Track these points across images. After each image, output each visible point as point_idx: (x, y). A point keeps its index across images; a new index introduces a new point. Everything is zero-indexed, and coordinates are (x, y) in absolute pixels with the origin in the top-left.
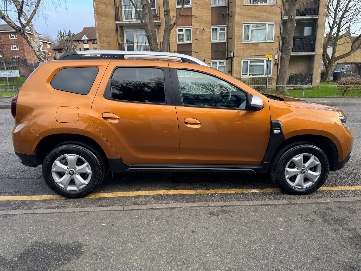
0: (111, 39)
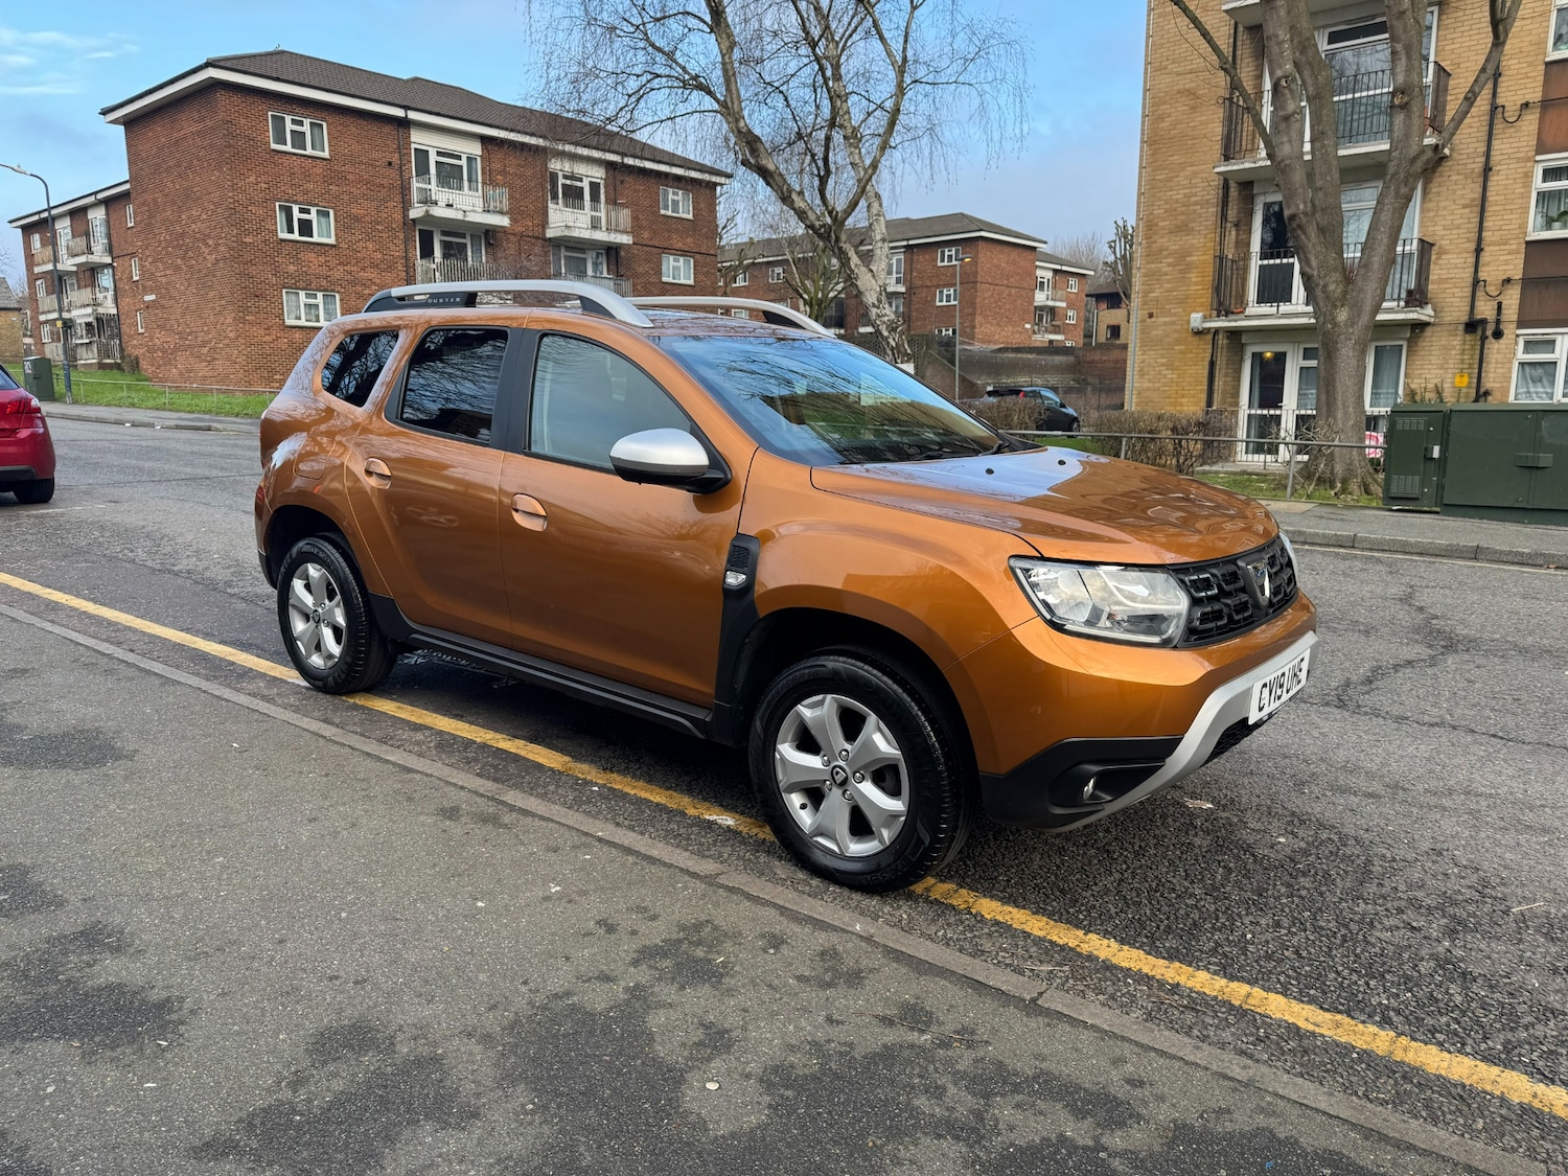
0: (1195, 241)
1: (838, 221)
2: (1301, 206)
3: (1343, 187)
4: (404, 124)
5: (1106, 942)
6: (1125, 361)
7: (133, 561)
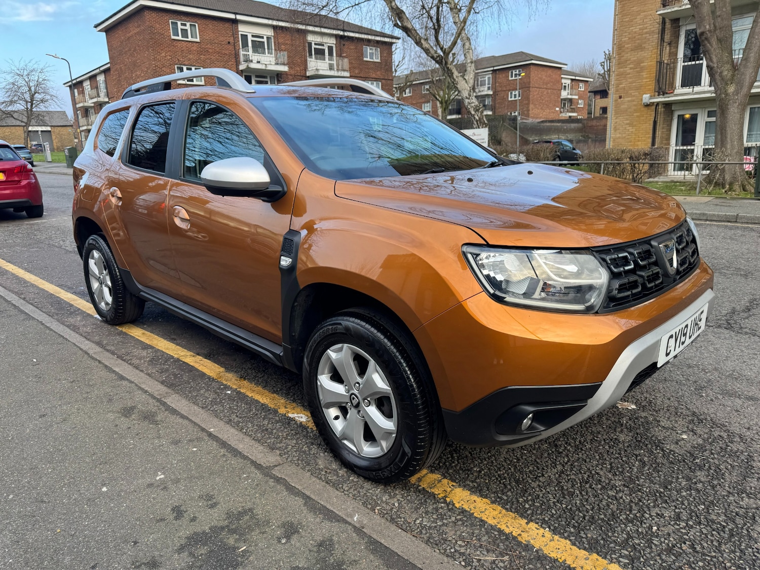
0: (646, 54)
1: (447, 53)
2: (708, 27)
3: (733, 18)
4: (235, 22)
5: (542, 530)
6: (605, 126)
7: (60, 247)
